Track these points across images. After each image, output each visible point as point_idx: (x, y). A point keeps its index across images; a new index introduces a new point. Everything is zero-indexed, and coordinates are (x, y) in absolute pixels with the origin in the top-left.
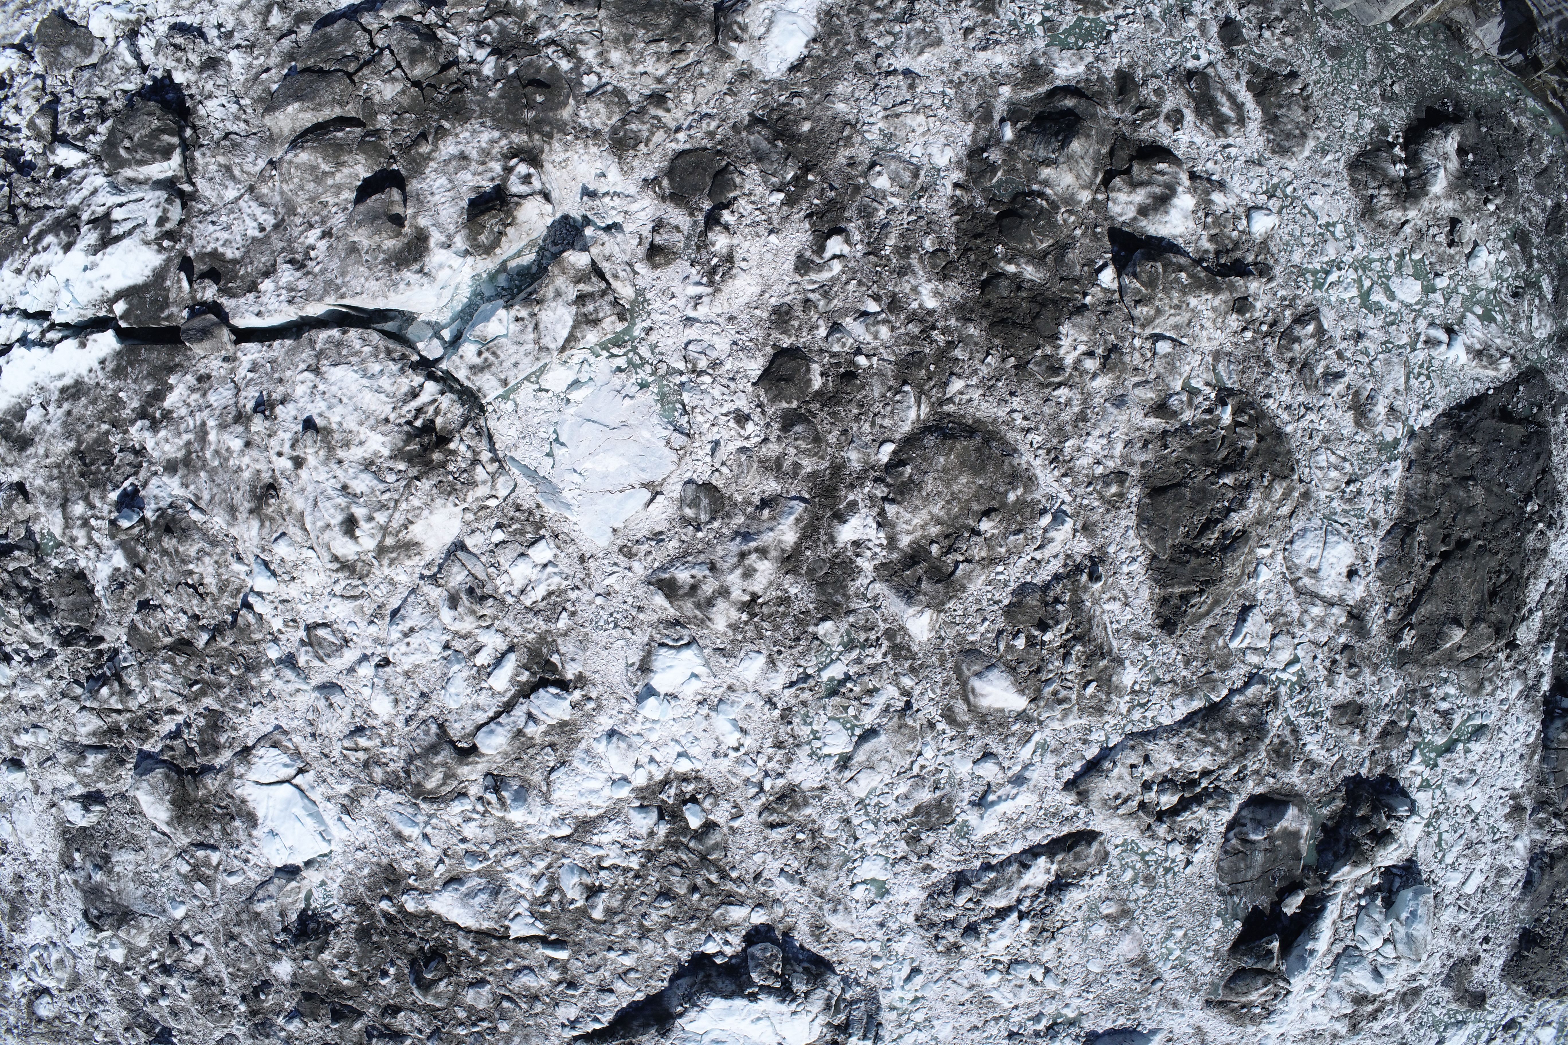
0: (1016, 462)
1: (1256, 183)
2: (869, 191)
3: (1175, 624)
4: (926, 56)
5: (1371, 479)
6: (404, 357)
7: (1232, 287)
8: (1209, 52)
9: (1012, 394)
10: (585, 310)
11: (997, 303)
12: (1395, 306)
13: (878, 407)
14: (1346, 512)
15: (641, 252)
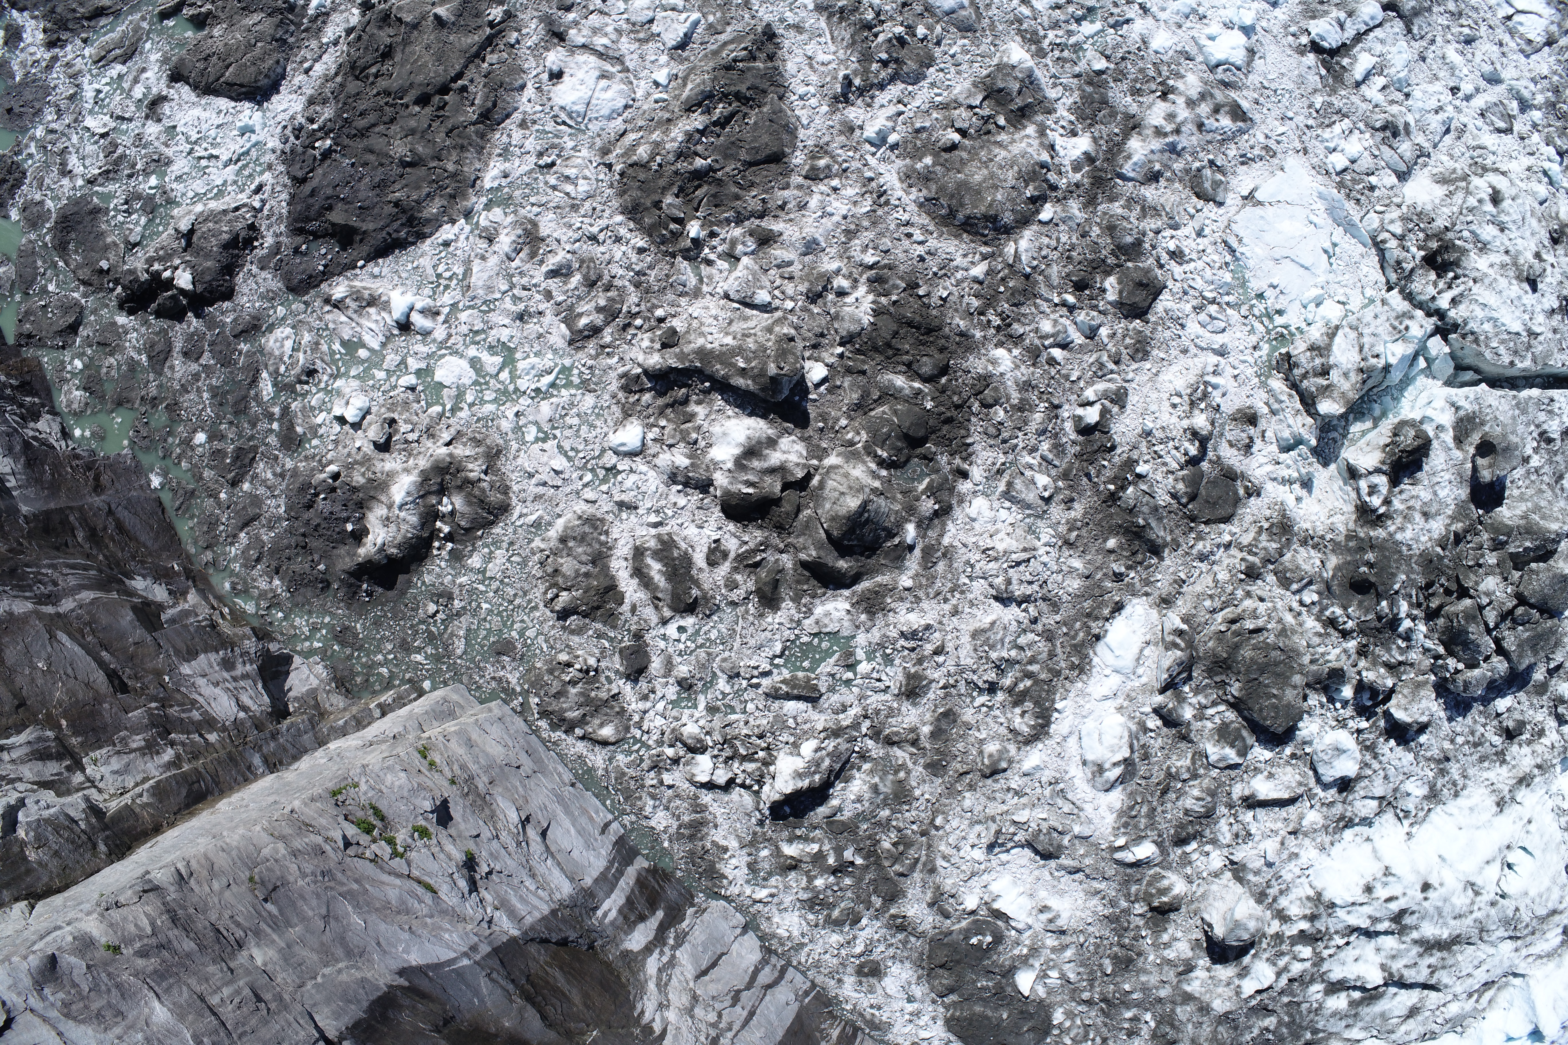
0: (925, 192)
1: (629, 483)
2: (1054, 472)
3: (764, 33)
4: (988, 619)
5: (525, 168)
6: (1464, 336)
7: (682, 356)
8: (664, 637)
9: (922, 259)
10: (1322, 360)
11: (932, 351)
12: (472, 351)
13: (1055, 255)
14: (556, 136)
15: (1262, 424)
